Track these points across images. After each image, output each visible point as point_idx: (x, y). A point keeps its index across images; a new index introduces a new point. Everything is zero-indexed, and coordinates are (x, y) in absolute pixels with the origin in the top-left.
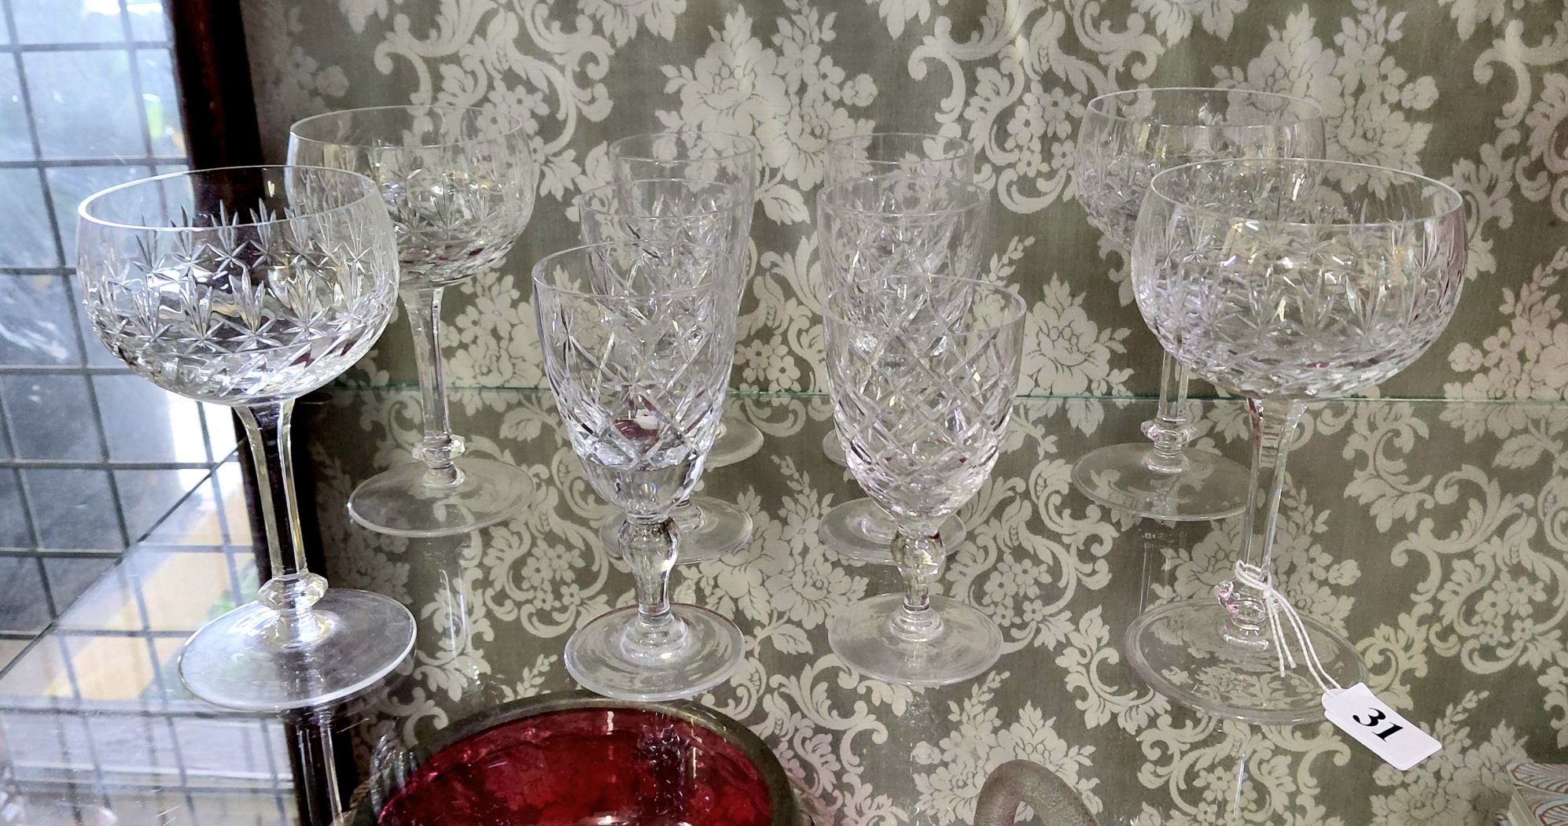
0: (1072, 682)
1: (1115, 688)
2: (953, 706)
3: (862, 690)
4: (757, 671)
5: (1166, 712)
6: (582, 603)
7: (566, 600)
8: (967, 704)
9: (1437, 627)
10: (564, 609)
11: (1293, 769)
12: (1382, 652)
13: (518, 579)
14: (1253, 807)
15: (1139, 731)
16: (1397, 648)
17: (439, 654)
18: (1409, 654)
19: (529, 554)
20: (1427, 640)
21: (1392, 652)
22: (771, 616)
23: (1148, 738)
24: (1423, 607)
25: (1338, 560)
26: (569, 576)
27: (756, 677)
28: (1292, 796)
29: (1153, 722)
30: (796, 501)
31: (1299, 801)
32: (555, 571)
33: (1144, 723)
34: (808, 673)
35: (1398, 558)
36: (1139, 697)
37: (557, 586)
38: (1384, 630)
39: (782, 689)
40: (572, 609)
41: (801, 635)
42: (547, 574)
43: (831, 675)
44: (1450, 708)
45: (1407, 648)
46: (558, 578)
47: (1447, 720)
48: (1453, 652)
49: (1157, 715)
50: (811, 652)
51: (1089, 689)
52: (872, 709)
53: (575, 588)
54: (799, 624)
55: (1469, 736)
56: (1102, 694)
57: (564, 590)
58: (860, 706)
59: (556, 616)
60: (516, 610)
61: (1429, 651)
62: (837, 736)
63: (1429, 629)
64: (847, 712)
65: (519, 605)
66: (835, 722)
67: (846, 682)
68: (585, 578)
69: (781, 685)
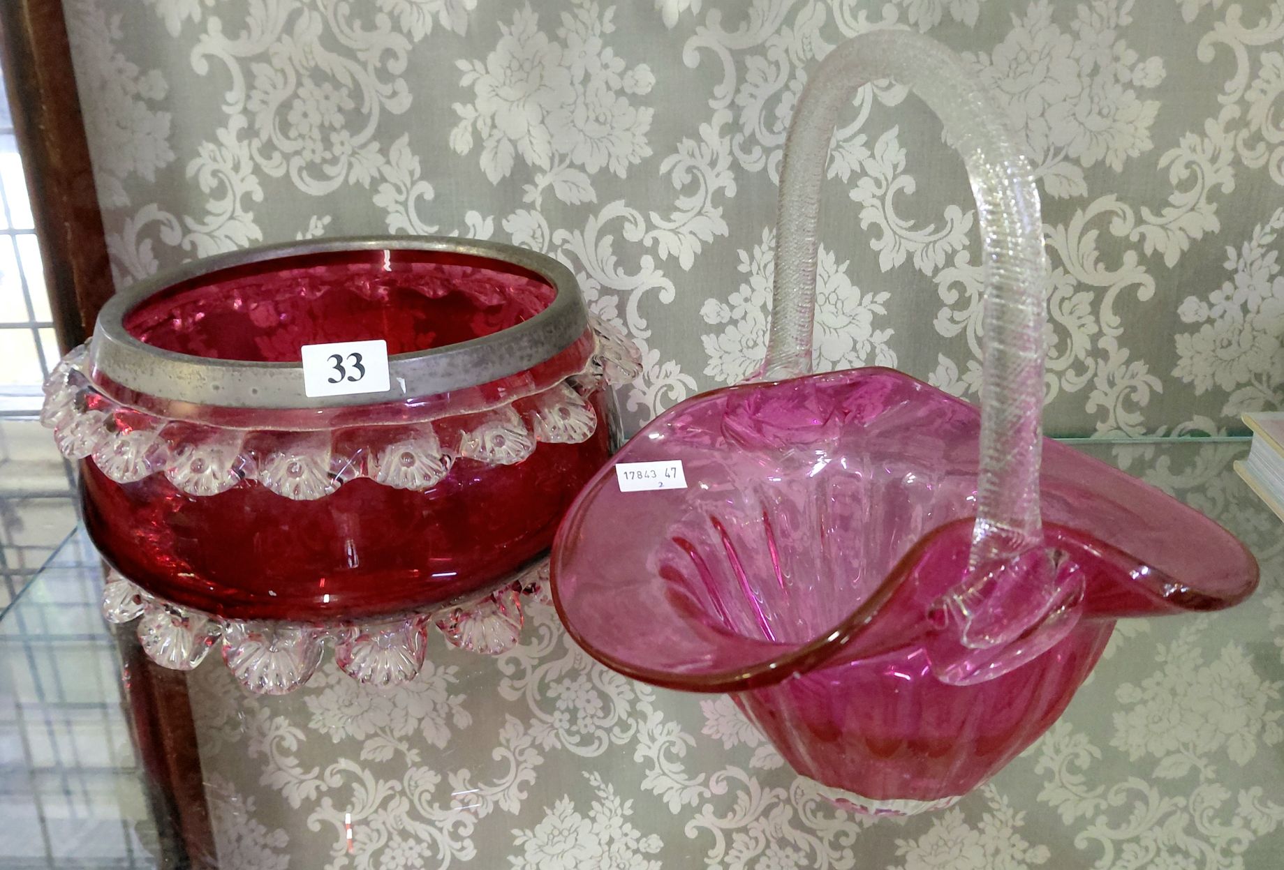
0: (867, 217)
1: (912, 222)
2: (743, 255)
3: (648, 243)
4: (540, 226)
5: (965, 247)
6: (354, 153)
7: (337, 150)
8: (757, 251)
9: (1244, 133)
10: (334, 161)
11: (1095, 306)
12: (1188, 165)
13: (284, 127)
14: (1054, 353)
15: (936, 270)
16: (1202, 159)
17: (208, 219)
18: (1217, 166)
19: (296, 95)
20: (1234, 149)
21: (1199, 166)
22: (552, 159)
23: (945, 278)
24: (1230, 111)
25: (1142, 58)
26: (339, 120)
27: (538, 233)
28: (1095, 338)
29: (950, 261)
30: (575, 17)
31: (1102, 344)
32: (323, 115)
33: (941, 261)
34: (593, 225)
35: (1205, 54)
36: (936, 231)
37: (326, 131)
38: (1190, 139)
39: (566, 246)
40: (344, 159)
41: (583, 180)
42: (315, 119)
43: (615, 226)
44: (1258, 228)
45: (1214, 160)
46: (327, 124)
47: (1254, 243)
48: (1262, 162)
49: (955, 252)
50: (595, 200)
51: (884, 225)
52: (659, 264)
53: (345, 134)
54: (582, 168)
55: (1277, 261)
56: (899, 231)
57: (334, 138)
58: (647, 261)
59: (329, 170)
60: (285, 162)
61: (1237, 162)
62: (623, 296)
63: (1236, 135)
64: (633, 269)
65: (287, 157)
66: (621, 281)
67: (632, 233)
68: (355, 121)
69: (565, 241)
